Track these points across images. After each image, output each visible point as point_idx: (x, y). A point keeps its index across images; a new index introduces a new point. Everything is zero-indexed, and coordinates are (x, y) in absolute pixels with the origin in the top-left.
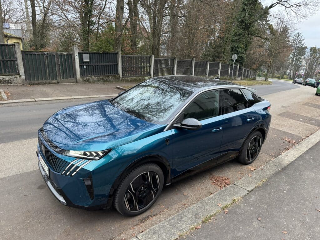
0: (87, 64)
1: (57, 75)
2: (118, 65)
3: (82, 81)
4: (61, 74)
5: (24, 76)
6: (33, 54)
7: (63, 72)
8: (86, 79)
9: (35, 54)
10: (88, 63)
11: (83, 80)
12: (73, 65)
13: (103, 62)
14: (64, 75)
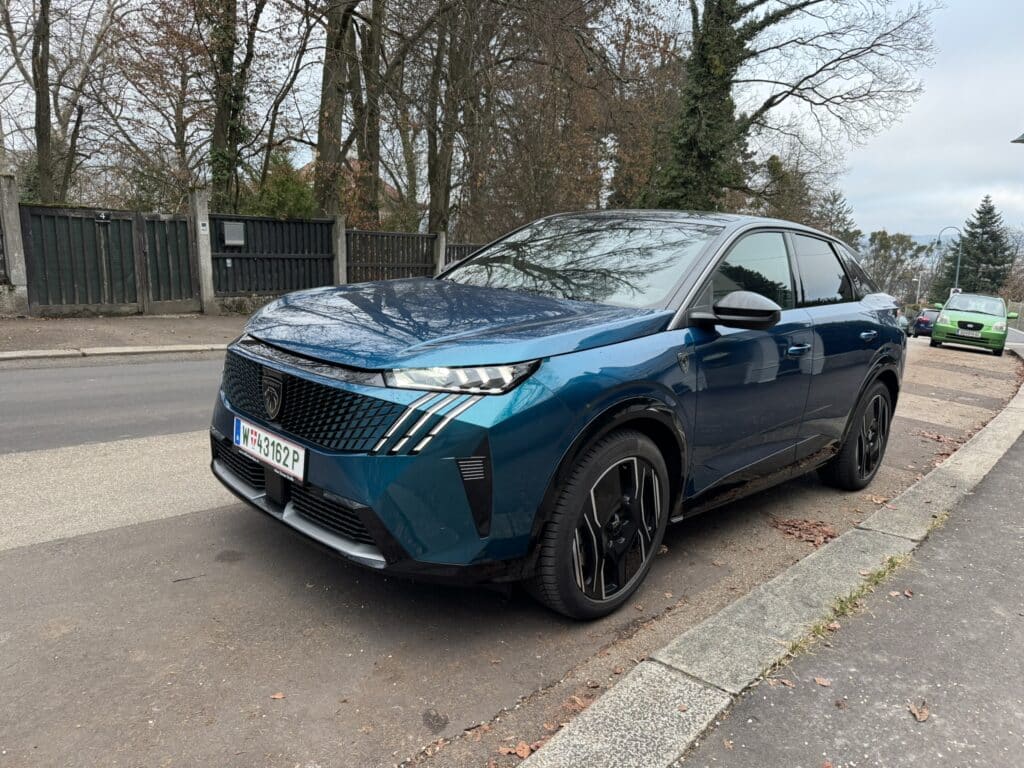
0: (236, 254)
1: (138, 285)
2: (335, 262)
3: (219, 308)
4: (151, 284)
5: (25, 288)
6: (60, 217)
7: (157, 278)
8: (234, 302)
9: (67, 218)
10: (240, 252)
11: (224, 306)
12: (191, 255)
13: (286, 250)
14: (159, 289)
